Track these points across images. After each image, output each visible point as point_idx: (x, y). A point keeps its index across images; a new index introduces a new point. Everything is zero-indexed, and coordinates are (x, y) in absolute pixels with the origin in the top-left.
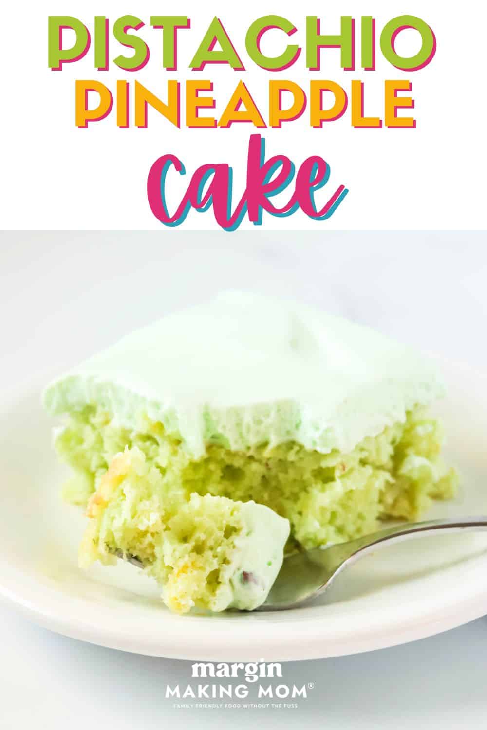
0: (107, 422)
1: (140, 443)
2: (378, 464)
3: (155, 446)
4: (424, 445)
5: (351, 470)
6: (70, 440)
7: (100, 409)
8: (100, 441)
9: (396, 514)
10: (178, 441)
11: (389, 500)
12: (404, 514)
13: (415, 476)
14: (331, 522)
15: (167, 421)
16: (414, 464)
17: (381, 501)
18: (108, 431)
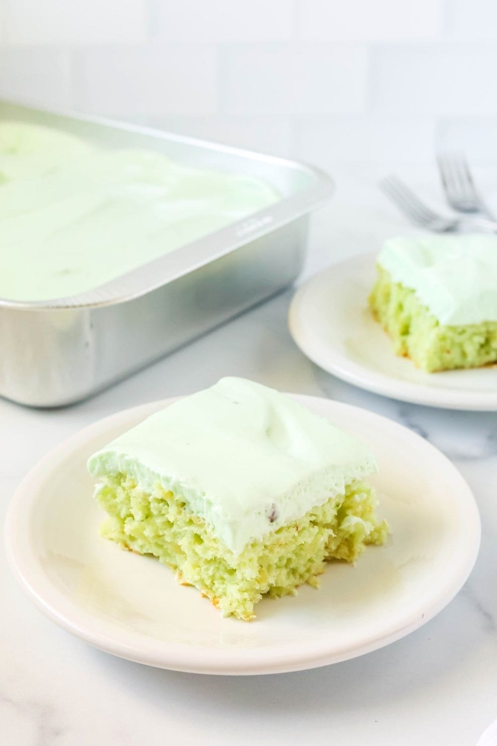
0: (134, 487)
1: (156, 504)
2: (325, 523)
3: (166, 506)
4: (360, 509)
5: (304, 529)
6: (109, 494)
7: (128, 476)
8: (128, 498)
9: (338, 557)
10: (184, 504)
11: (333, 547)
12: (345, 557)
13: (352, 531)
14: (286, 566)
15: (176, 491)
16: (352, 522)
17: (326, 548)
18: (134, 493)
